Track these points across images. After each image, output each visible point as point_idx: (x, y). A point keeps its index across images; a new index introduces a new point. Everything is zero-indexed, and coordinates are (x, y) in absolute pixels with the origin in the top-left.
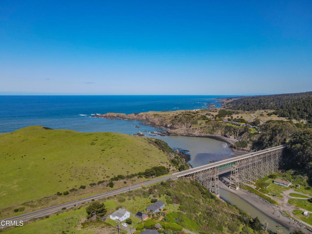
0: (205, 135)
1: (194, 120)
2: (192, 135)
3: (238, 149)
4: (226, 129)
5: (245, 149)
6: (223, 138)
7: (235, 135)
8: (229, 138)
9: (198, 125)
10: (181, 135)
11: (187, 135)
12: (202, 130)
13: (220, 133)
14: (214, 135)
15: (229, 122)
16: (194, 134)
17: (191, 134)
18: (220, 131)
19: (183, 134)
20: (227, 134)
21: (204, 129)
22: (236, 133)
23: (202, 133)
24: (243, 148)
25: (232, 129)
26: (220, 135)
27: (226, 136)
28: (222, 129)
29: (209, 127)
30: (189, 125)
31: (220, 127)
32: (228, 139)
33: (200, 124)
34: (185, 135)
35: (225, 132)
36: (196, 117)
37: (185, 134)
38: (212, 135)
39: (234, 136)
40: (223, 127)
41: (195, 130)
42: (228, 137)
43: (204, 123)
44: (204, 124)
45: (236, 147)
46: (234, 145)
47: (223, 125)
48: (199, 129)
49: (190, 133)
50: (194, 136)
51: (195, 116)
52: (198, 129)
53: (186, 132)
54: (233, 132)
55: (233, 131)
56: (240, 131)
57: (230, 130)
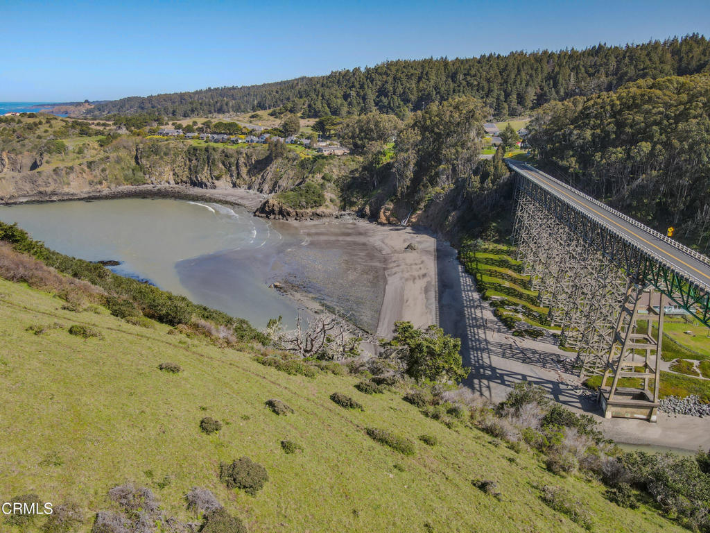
0: (115, 188)
1: (39, 137)
2: (60, 198)
3: (298, 217)
4: (190, 160)
5: (320, 210)
6: (189, 192)
7: (232, 176)
8: (214, 187)
9: (72, 156)
10: (7, 204)
11: (36, 198)
12: (97, 172)
13: (171, 177)
14: (150, 187)
15: (188, 134)
16: (66, 189)
17: (54, 193)
18: (167, 169)
19: (12, 197)
20: (203, 176)
21: (103, 170)
22: (234, 168)
23: (101, 183)
24: (313, 210)
25: (217, 156)
26: (172, 182)
27: (201, 185)
28: (174, 162)
29: (119, 160)
30: (26, 160)
31: (166, 154)
32: (212, 191)
33: (80, 152)
34: (24, 200)
35: (193, 171)
36: (45, 127)
37: (25, 196)
38: (142, 187)
39: (229, 179)
40: (176, 155)
41: (67, 174)
42: (208, 184)
43: (96, 145)
44: (94, 152)
45: (289, 209)
46: (276, 203)
47: (171, 145)
48: (83, 169)
49: (49, 190)
50: (71, 200)
51: (40, 123)
52: (77, 169)
53: (27, 187)
54: (221, 166)
55: (224, 164)
56: (248, 157)
57: (210, 161)
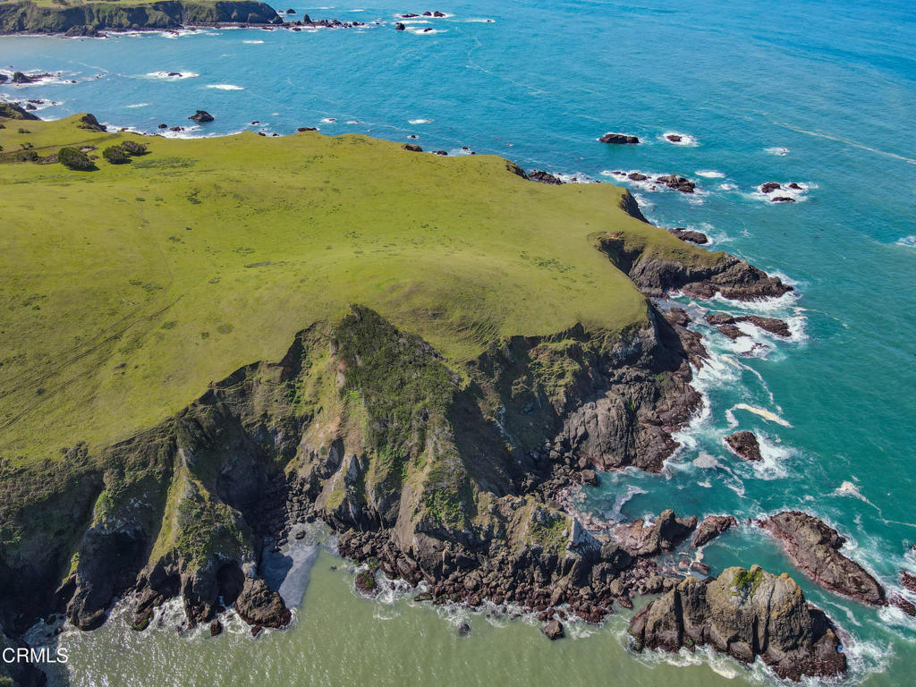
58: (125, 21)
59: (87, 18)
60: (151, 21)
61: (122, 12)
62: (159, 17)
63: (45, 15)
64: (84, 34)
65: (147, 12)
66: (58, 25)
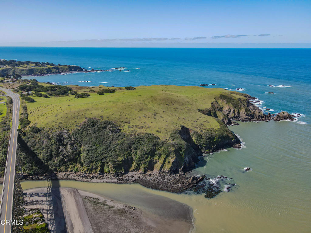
58: (45, 72)
59: (35, 71)
60: (52, 72)
61: (44, 70)
62: (55, 71)
63: (22, 71)
64: (38, 75)
65: (51, 69)
66: (27, 73)
